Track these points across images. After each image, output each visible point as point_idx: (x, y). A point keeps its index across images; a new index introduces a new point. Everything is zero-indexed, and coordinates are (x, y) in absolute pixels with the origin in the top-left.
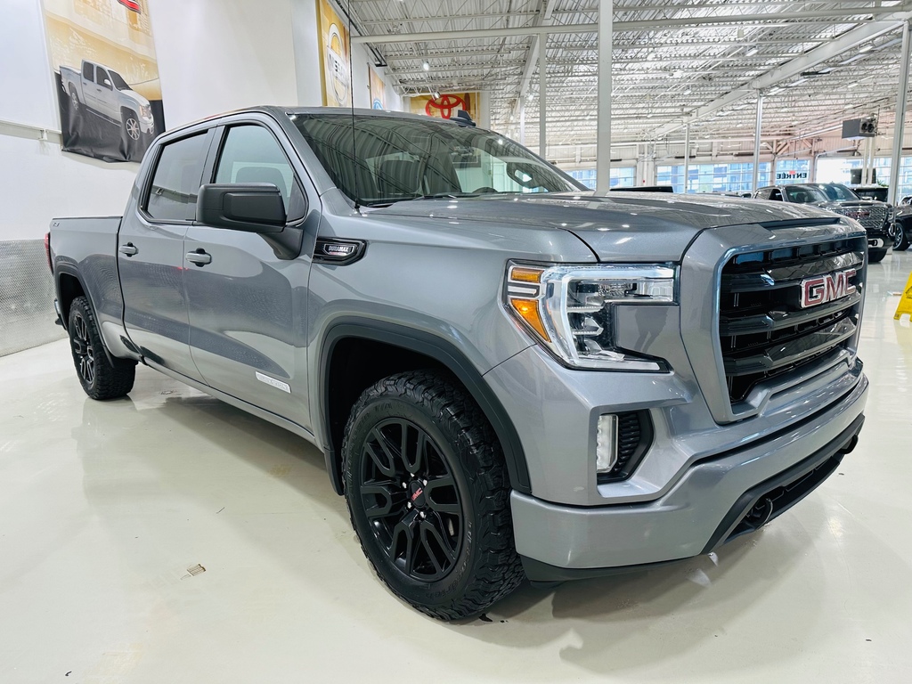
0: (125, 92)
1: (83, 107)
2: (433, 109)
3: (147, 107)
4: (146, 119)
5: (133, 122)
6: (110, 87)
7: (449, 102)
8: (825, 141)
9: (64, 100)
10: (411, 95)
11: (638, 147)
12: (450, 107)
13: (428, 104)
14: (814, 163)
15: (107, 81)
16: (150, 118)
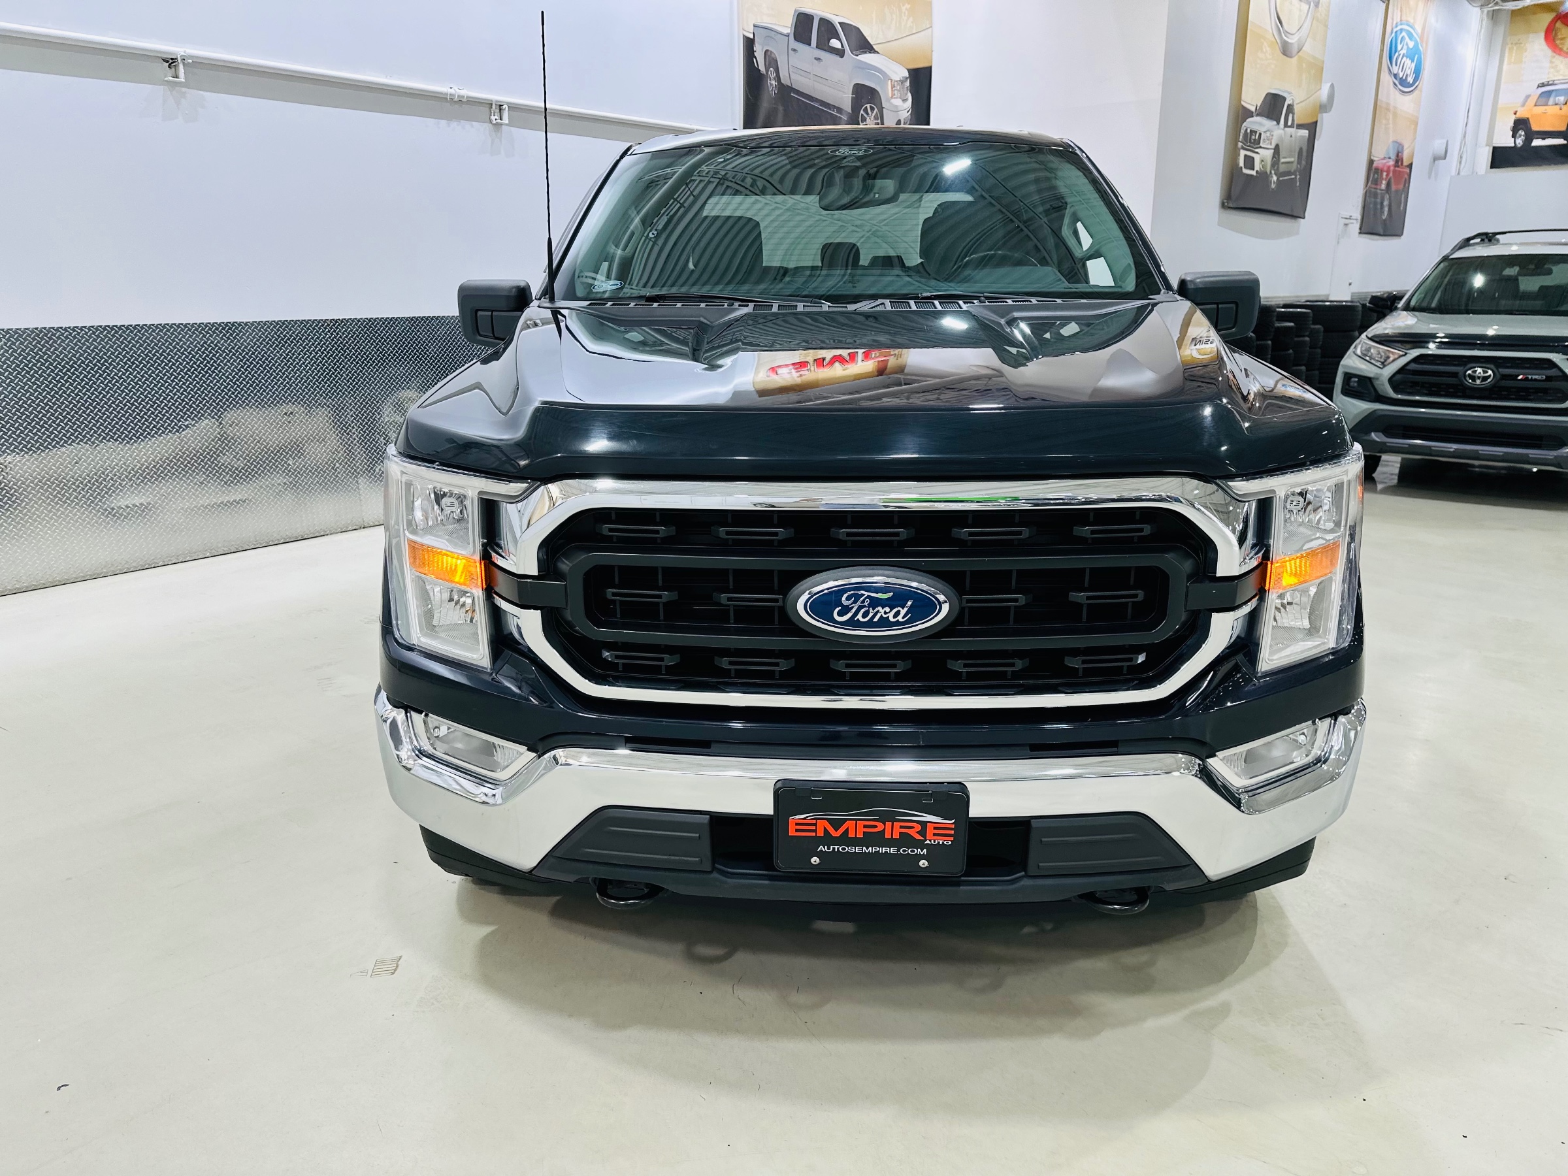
0: (867, 58)
1: (785, 91)
3: (902, 82)
4: (897, 102)
5: (872, 109)
6: (840, 53)
9: (754, 80)
15: (835, 43)
16: (905, 100)
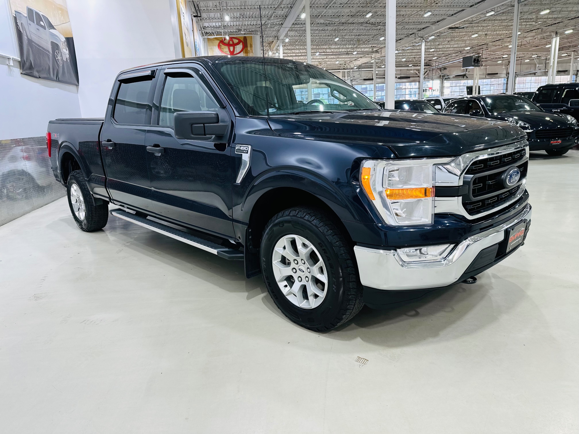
0: (52, 31)
1: (31, 42)
2: (223, 46)
3: (65, 42)
4: (64, 50)
5: (59, 53)
6: (44, 27)
7: (233, 42)
8: (448, 69)
9: (20, 36)
10: (210, 37)
11: (341, 72)
12: (234, 45)
13: (219, 43)
14: (442, 83)
15: (42, 24)
16: (67, 50)
